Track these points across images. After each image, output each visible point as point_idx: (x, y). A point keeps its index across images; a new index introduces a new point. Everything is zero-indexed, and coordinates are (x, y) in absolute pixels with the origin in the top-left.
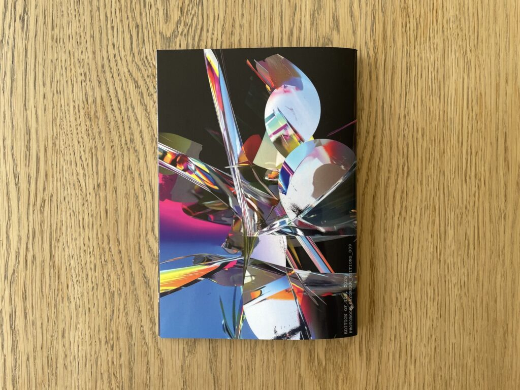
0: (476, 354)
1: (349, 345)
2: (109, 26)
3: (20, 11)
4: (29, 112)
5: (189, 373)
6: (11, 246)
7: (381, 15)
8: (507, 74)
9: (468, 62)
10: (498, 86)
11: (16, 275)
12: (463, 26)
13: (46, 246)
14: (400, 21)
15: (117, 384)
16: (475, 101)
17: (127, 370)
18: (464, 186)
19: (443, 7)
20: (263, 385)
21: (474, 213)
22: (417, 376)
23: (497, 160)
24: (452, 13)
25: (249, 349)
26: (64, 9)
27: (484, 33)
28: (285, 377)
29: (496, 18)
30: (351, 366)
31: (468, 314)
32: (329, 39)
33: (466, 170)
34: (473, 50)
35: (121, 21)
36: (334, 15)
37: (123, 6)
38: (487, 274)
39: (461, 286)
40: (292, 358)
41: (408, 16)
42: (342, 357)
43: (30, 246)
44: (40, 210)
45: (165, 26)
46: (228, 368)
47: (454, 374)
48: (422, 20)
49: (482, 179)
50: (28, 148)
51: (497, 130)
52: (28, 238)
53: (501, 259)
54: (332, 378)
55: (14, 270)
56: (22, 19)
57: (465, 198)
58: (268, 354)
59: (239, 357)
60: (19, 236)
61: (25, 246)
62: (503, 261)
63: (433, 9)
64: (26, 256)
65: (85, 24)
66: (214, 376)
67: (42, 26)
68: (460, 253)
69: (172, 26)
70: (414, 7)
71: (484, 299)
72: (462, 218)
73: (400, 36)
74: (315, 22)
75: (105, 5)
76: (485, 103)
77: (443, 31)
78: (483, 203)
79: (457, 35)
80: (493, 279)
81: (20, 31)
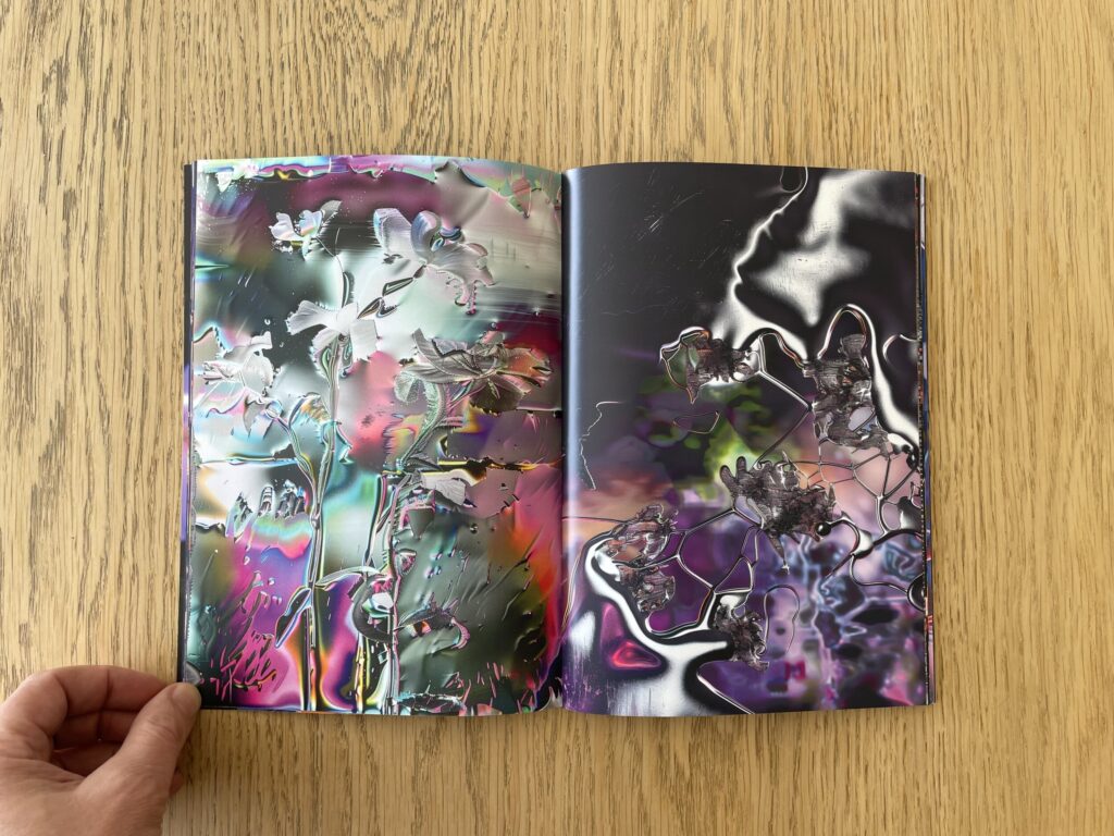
0: (987, 755)
1: (735, 735)
2: (279, 138)
3: (113, 111)
4: (130, 298)
5: (426, 793)
6: (93, 548)
7: (782, 107)
8: (1026, 213)
9: (950, 192)
10: (1010, 235)
11: (101, 602)
12: (939, 125)
13: (159, 548)
14: (818, 120)
15: (289, 814)
16: (966, 265)
17: (308, 787)
18: (951, 426)
19: (899, 91)
20: (569, 817)
21: (971, 477)
22: (871, 799)
23: (1013, 376)
24: (917, 102)
25: (542, 744)
26: (197, 108)
27: (979, 137)
28: (612, 801)
29: (1002, 109)
30: (740, 778)
31: (967, 676)
32: (685, 155)
33: (954, 396)
34: (958, 170)
35: (301, 128)
36: (695, 110)
37: (304, 103)
38: (1001, 597)
39: (951, 621)
40: (625, 762)
41: (833, 109)
42: (723, 761)
43: (128, 548)
44: (149, 479)
45: (381, 136)
46: (501, 782)
47: (945, 795)
48: (860, 116)
49: (986, 414)
50: (128, 364)
51: (1011, 318)
52: (125, 531)
53: (1028, 567)
54: (703, 802)
55: (96, 594)
56: (118, 126)
57: (953, 450)
58: (578, 754)
59: (523, 760)
60: (107, 529)
61: (118, 549)
62: (1033, 570)
63: (881, 95)
64: (120, 566)
65: (236, 136)
66: (474, 799)
67: (155, 138)
68: (946, 555)
69: (395, 136)
70: (846, 92)
71: (998, 645)
72: (948, 487)
73: (820, 146)
74: (660, 124)
75: (272, 101)
76: (987, 268)
77: (901, 136)
78: (989, 459)
79: (927, 142)
80: (1015, 606)
81: (115, 148)
